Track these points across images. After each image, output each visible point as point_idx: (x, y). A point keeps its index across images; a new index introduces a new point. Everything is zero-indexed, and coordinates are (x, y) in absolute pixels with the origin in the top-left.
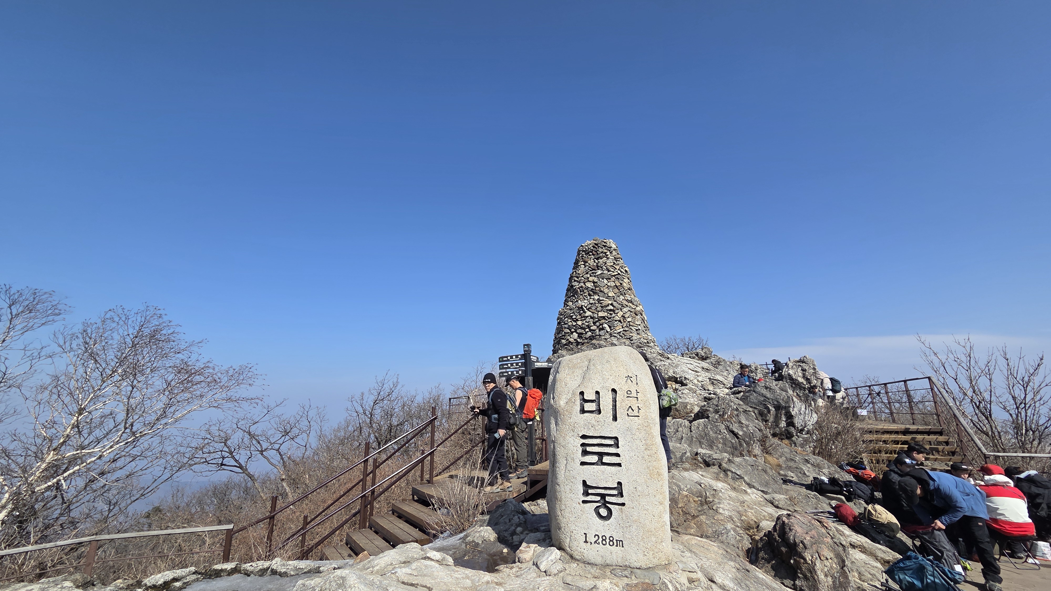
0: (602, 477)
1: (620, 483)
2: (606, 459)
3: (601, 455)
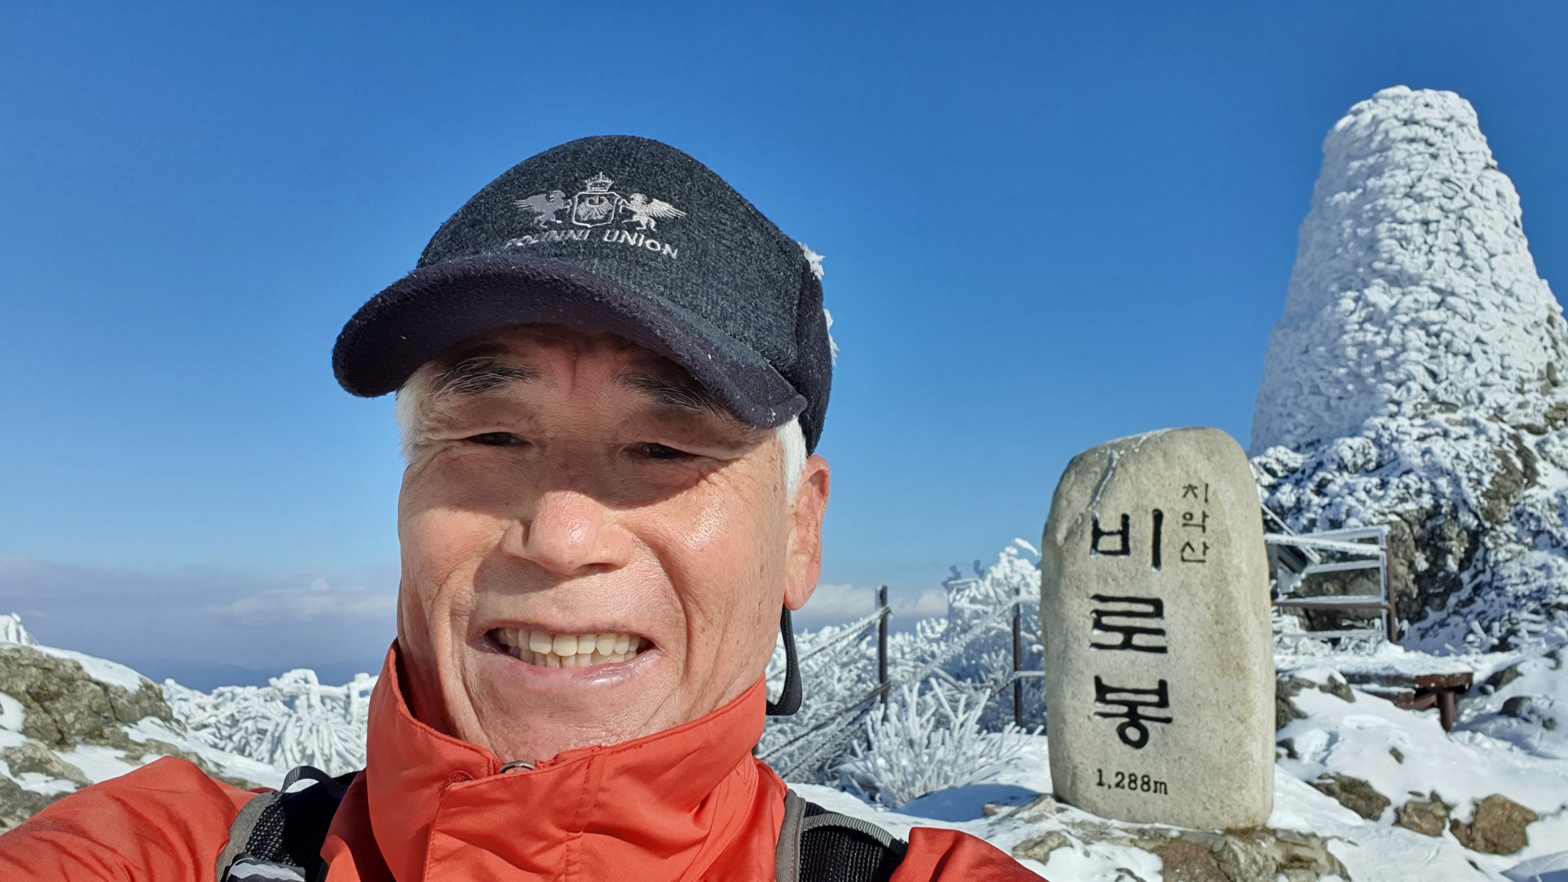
0: (1131, 671)
1: (1163, 684)
2: (1138, 639)
3: (1129, 632)
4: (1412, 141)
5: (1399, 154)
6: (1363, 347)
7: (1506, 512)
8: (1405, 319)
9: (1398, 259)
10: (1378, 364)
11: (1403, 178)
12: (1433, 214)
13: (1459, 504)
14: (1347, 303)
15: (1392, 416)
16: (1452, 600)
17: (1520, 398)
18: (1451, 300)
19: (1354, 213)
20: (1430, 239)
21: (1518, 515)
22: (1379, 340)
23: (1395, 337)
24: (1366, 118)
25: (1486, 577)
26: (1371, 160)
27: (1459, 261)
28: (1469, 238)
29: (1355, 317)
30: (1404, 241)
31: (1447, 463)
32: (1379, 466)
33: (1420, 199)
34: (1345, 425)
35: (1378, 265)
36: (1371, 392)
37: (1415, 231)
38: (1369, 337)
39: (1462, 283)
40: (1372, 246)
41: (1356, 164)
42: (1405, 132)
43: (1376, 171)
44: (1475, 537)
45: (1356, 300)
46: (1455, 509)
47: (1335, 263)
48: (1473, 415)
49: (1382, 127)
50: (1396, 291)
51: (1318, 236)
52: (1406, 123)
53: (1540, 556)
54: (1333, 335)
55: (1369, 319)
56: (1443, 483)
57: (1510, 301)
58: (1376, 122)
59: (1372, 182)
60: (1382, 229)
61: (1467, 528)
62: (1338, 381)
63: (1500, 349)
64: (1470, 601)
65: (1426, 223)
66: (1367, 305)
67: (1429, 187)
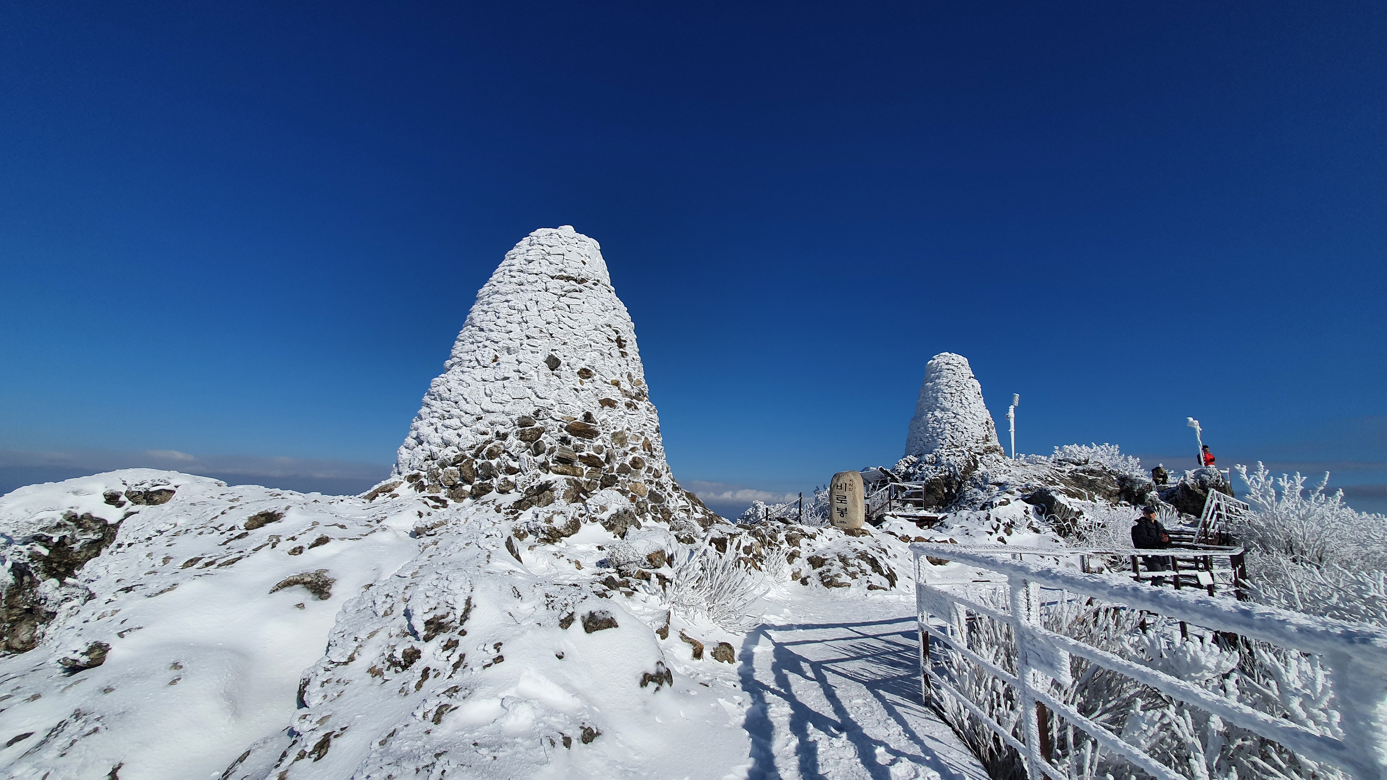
3: (841, 501)
4: (948, 369)
5: (944, 373)
6: (934, 429)
7: (968, 477)
8: (945, 421)
9: (944, 403)
10: (937, 433)
11: (945, 380)
12: (954, 391)
13: (955, 474)
14: (929, 415)
15: (941, 448)
16: (954, 501)
17: (976, 445)
18: (958, 416)
19: (932, 390)
20: (952, 398)
21: (971, 478)
22: (938, 426)
23: (942, 426)
24: (936, 362)
25: (962, 495)
26: (937, 374)
27: (961, 405)
28: (963, 398)
29: (931, 420)
30: (945, 398)
31: (953, 463)
32: (936, 463)
33: (950, 387)
34: (929, 450)
35: (938, 405)
36: (935, 441)
37: (949, 395)
38: (935, 425)
39: (961, 411)
40: (936, 399)
41: (933, 375)
42: (946, 367)
43: (938, 377)
44: (960, 484)
45: (932, 414)
46: (954, 476)
47: (927, 403)
48: (963, 449)
49: (940, 365)
50: (943, 412)
51: (923, 395)
52: (947, 364)
53: (975, 490)
54: (926, 424)
55: (935, 420)
56: (951, 468)
57: (975, 417)
58: (938, 363)
59: (937, 381)
60: (939, 394)
61: (958, 481)
62: (927, 437)
63: (972, 431)
64: (958, 501)
65: (951, 393)
66: (935, 416)
67: (952, 383)
